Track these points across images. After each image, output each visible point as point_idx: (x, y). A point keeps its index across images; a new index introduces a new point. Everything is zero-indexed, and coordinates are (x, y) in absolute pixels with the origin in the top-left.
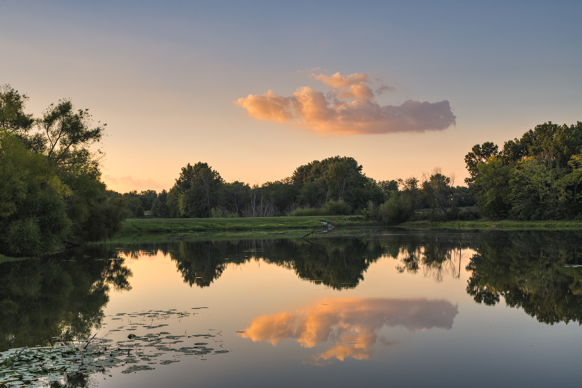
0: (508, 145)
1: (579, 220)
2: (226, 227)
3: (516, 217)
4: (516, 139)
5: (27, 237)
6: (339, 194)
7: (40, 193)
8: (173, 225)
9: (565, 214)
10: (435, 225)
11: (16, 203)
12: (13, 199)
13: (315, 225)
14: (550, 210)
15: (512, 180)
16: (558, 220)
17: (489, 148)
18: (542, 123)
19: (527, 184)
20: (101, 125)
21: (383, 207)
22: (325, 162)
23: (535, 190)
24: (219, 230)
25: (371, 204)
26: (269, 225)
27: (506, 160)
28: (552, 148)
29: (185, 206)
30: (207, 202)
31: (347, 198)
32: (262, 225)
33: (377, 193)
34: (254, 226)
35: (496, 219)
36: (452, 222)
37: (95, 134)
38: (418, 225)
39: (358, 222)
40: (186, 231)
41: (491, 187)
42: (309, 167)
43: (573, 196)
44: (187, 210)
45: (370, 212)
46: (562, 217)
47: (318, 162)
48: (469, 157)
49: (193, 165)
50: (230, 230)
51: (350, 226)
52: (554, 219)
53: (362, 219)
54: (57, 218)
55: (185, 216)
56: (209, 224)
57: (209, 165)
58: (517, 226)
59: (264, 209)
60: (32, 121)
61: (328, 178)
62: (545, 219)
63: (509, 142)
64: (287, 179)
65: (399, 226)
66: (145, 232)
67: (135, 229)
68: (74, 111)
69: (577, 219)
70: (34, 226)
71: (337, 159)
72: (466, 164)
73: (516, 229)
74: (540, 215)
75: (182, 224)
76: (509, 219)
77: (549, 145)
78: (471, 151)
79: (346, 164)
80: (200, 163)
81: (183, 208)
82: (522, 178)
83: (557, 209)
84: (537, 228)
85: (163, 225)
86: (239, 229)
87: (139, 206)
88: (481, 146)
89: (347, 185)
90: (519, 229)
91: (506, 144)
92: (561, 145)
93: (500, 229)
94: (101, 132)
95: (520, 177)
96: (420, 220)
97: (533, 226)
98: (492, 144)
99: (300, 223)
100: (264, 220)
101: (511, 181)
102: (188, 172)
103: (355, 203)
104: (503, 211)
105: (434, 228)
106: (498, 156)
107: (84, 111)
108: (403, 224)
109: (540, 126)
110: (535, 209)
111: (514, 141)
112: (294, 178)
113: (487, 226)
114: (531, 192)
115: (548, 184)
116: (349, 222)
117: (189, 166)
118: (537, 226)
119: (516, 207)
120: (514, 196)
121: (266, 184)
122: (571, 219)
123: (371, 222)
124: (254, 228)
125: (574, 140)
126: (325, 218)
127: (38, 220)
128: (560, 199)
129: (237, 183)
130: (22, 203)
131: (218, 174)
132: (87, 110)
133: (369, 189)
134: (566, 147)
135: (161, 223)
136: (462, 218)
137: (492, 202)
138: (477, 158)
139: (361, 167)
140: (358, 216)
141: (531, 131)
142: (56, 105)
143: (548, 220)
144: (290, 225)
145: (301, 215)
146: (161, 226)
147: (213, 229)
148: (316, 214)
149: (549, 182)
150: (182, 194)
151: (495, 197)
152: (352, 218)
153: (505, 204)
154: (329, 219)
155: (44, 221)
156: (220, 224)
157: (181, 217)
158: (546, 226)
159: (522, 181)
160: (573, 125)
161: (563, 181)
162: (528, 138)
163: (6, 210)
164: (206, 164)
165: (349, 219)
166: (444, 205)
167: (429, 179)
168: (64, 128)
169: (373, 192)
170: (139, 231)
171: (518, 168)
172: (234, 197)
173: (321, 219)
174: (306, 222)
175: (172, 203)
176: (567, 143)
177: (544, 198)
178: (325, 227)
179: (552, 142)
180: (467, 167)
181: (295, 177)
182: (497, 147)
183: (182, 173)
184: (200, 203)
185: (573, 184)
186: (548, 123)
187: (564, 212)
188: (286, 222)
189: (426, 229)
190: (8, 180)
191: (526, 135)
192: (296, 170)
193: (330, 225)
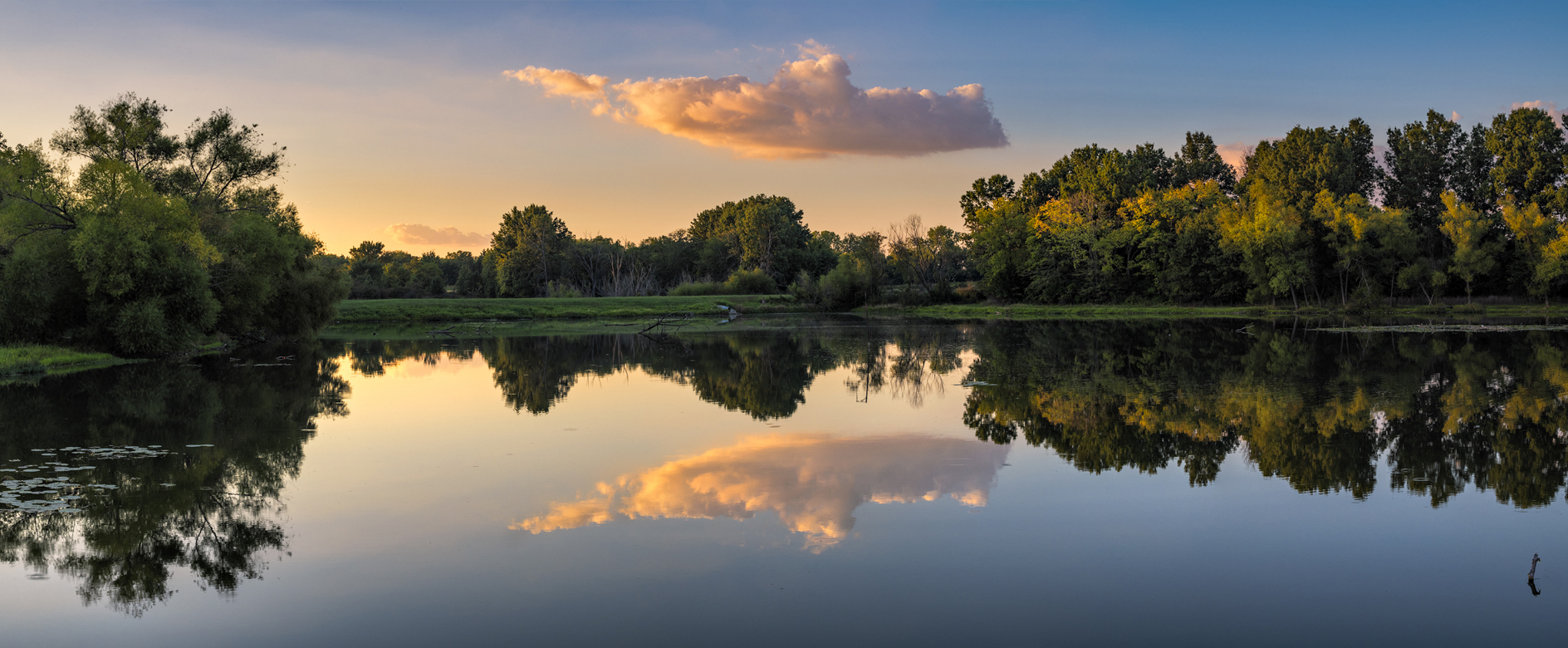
0: (1030, 180)
1: (1132, 303)
2: (554, 313)
3: (1037, 299)
4: (1043, 170)
5: (144, 327)
6: (762, 259)
7: (173, 260)
8: (466, 309)
9: (1111, 293)
10: (909, 312)
11: (132, 275)
12: (128, 269)
13: (706, 310)
14: (1089, 286)
15: (1032, 237)
16: (1100, 303)
17: (1000, 185)
18: (1083, 146)
19: (1053, 244)
20: (278, 149)
21: (825, 281)
22: (743, 205)
23: (1066, 255)
24: (542, 318)
25: (804, 275)
26: (626, 310)
27: (1025, 204)
28: (1093, 187)
29: (507, 278)
30: (543, 271)
31: (775, 266)
32: (615, 311)
33: (825, 257)
34: (602, 313)
35: (1005, 302)
36: (936, 306)
37: (269, 164)
38: (881, 311)
39: (781, 306)
40: (485, 319)
41: (1000, 249)
42: (718, 212)
43: (1125, 264)
44: (511, 285)
45: (803, 289)
46: (1106, 299)
47: (733, 204)
48: (968, 199)
49: (521, 209)
50: (561, 318)
51: (768, 313)
52: (1093, 303)
53: (789, 301)
54: (194, 299)
55: (507, 295)
56: (526, 308)
57: (549, 210)
58: (1035, 313)
59: (635, 283)
60: (177, 146)
61: (743, 232)
62: (1081, 302)
63: (1031, 175)
64: (680, 233)
65: (853, 314)
66: (419, 321)
67: (402, 316)
68: (235, 129)
69: (1129, 302)
70: (156, 310)
71: (761, 200)
72: (962, 211)
73: (1033, 318)
74: (1073, 296)
75: (480, 309)
76: (1027, 302)
77: (1091, 182)
78: (971, 189)
79: (775, 208)
80: (533, 206)
81: (503, 282)
82: (1047, 235)
83: (1099, 286)
84: (1066, 316)
85: (448, 309)
86: (575, 318)
87: (437, 276)
88: (987, 181)
89: (775, 243)
90: (1039, 318)
91: (1026, 179)
92: (1108, 182)
93: (1008, 319)
94: (279, 161)
95: (1043, 233)
96: (885, 303)
97: (1059, 314)
98: (1005, 178)
99: (682, 306)
100: (621, 303)
101: (1030, 239)
102: (513, 221)
103: (789, 273)
104: (1017, 288)
105: (908, 315)
106: (1014, 199)
107: (250, 127)
108: (858, 309)
109: (1079, 150)
110: (1065, 285)
111: (1041, 175)
112: (692, 231)
113: (988, 313)
114: (1058, 257)
115: (1085, 245)
116: (766, 305)
117: (515, 210)
118: (1065, 314)
119: (1037, 282)
120: (1035, 264)
121: (647, 240)
122: (1119, 302)
123: (803, 305)
124: (603, 316)
125: (1127, 175)
126: (726, 298)
127: (164, 302)
128: (1104, 269)
129: (600, 238)
130: (142, 275)
131: (563, 224)
132: (255, 126)
133: (812, 251)
134: (1115, 185)
135: (446, 306)
136: (956, 300)
137: (1000, 274)
138: (981, 201)
139: (801, 212)
140: (783, 296)
141: (1066, 158)
142: (205, 119)
143: (1086, 303)
144: (663, 311)
145: (689, 293)
146: (445, 311)
147: (532, 316)
148: (713, 292)
149: (1086, 241)
150: (502, 257)
151: (1005, 265)
152: (772, 299)
153: (1021, 277)
154: (732, 300)
155: (175, 302)
156: (545, 308)
157: (500, 297)
158: (1079, 313)
159: (1047, 240)
160: (1129, 151)
161: (1108, 240)
162: (1063, 170)
163: (118, 286)
164: (544, 208)
165: (767, 301)
166: (926, 279)
167: (926, 234)
168: (220, 155)
169: (818, 255)
170: (409, 319)
171: (1041, 218)
172: (589, 263)
173: (718, 300)
174: (691, 307)
175: (489, 273)
176: (1117, 179)
177: (1079, 268)
178: (725, 314)
179: (1095, 177)
180: (963, 216)
181: (694, 230)
182: (1012, 183)
183: (503, 222)
184: (532, 273)
185: (1123, 245)
186: (1091, 147)
187: (1109, 290)
188: (658, 305)
189: (895, 318)
190: (121, 239)
191: (1058, 164)
192: (696, 218)
193: (732, 311)
